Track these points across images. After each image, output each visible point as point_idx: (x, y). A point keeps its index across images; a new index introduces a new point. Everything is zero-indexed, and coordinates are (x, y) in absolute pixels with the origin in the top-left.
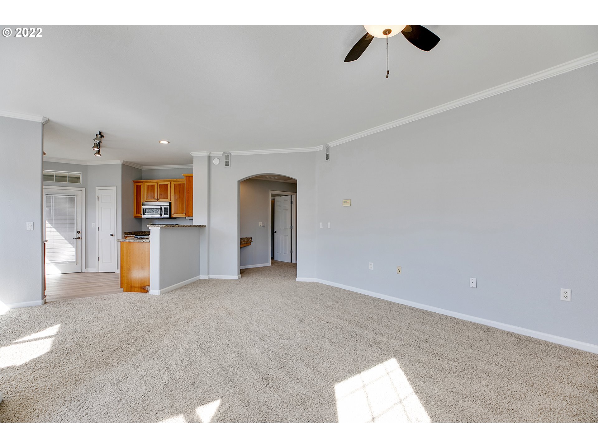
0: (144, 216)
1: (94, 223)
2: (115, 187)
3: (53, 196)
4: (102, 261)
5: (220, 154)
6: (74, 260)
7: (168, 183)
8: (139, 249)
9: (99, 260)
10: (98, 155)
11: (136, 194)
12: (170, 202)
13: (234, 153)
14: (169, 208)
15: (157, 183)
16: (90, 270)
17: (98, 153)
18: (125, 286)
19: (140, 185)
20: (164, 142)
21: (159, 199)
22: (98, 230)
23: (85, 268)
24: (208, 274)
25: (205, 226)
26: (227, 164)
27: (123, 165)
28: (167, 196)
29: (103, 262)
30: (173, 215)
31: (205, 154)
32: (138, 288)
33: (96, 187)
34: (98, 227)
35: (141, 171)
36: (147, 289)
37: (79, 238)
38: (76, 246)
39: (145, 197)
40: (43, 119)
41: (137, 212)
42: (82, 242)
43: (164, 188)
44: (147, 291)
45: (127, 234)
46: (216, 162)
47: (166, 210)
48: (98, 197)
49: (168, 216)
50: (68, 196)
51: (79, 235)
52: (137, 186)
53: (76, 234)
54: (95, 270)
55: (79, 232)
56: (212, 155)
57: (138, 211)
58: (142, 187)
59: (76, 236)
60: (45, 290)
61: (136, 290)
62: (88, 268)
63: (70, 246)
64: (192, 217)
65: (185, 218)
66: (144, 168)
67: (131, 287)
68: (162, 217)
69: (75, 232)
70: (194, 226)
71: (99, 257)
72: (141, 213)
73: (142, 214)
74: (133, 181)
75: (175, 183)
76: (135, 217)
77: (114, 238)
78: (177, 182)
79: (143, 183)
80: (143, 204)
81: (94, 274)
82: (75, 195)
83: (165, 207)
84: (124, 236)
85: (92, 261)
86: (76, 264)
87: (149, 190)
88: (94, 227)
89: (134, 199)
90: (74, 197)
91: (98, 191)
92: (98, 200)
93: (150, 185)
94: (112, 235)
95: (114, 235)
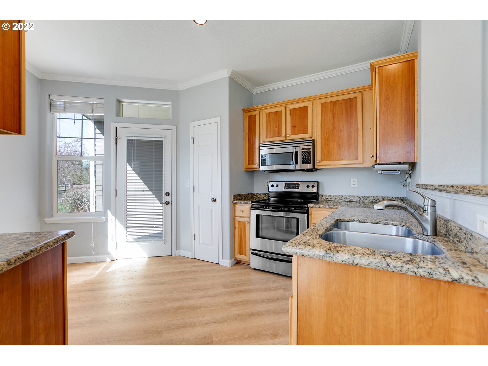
0: (261, 168)
1: (188, 181)
3: (136, 138)
7: (308, 104)
9: (194, 240)
11: (248, 132)
12: (313, 138)
14: (311, 150)
15: (286, 107)
16: (182, 253)
19: (255, 115)
21: (290, 136)
22: (194, 191)
23: (176, 250)
28: (306, 127)
29: (200, 243)
30: (318, 164)
34: (194, 187)
35: (252, 95)
37: (168, 203)
38: (165, 213)
39: (263, 135)
41: (249, 161)
42: (171, 208)
43: (300, 116)
45: (236, 198)
47: (305, 156)
48: (193, 138)
49: (309, 166)
50: (153, 139)
51: (168, 199)
52: (250, 117)
53: (165, 196)
54: (189, 254)
55: (168, 194)
57: (251, 160)
58: (257, 117)
59: (165, 200)
62: (179, 250)
66: (257, 90)
68: (298, 167)
69: (163, 194)
71: (194, 235)
72: (257, 162)
73: (259, 165)
74: (243, 109)
75: (323, 101)
76: (246, 170)
77: (218, 204)
78: (326, 99)
79: (259, 112)
80: (260, 146)
81: (189, 262)
82: (164, 137)
83: (302, 149)
84: (233, 201)
85: (185, 239)
86: (165, 244)
87: (270, 121)
88: (188, 186)
89: (244, 140)
90: (162, 141)
91: (193, 127)
92: (194, 143)
93: (272, 112)
94: (215, 200)
95: (217, 199)
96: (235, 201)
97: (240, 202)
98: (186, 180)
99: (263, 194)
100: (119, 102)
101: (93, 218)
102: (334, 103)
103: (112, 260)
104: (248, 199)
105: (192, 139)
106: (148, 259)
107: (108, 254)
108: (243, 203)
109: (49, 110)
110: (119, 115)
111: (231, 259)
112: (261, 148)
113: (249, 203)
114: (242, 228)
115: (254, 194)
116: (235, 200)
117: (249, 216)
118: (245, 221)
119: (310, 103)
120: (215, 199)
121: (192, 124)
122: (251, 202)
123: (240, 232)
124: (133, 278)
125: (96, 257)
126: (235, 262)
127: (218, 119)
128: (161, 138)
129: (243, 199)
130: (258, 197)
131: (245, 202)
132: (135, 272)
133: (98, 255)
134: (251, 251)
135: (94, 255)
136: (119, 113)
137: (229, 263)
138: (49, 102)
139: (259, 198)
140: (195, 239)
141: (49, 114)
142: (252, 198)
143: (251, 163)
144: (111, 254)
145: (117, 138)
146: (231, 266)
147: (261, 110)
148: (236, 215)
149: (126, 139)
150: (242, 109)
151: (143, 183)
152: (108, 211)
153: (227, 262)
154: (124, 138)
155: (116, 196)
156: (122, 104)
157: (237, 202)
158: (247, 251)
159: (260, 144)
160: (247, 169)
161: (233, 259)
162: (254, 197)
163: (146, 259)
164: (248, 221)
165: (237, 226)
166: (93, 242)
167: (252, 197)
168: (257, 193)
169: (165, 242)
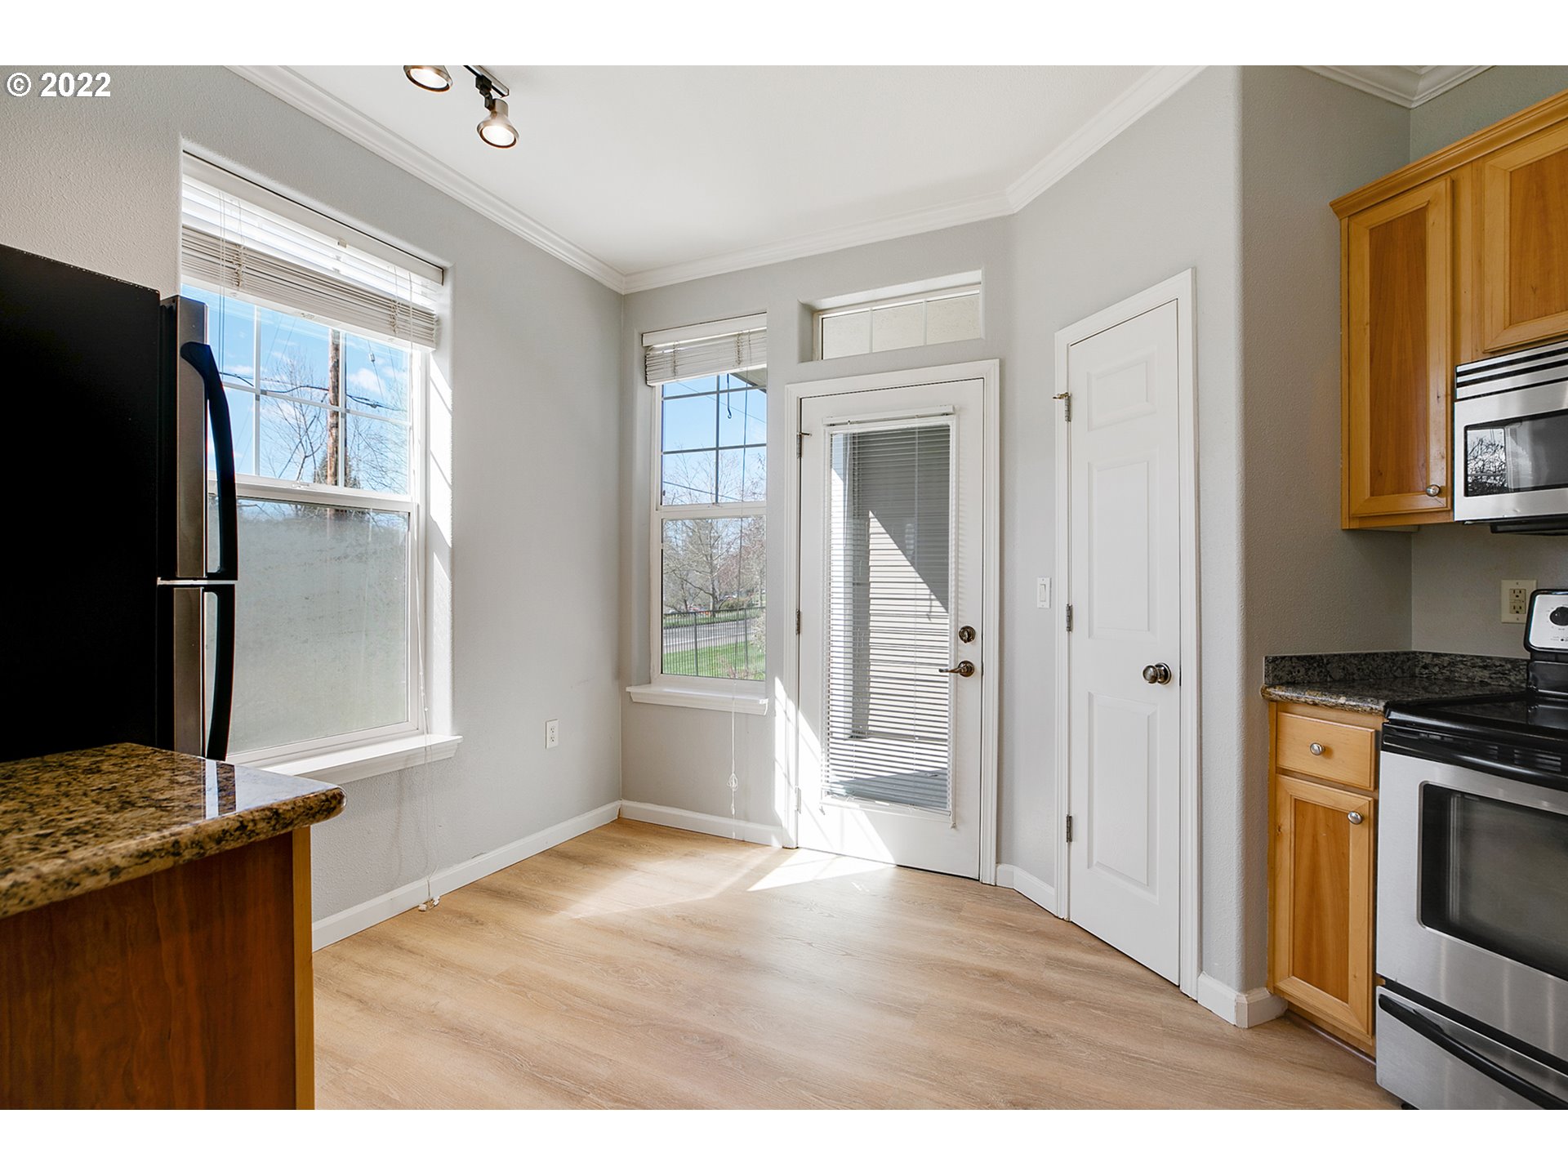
0: (1466, 509)
1: (1047, 581)
2: (1188, 273)
4: (1089, 856)
9: (1070, 839)
11: (1366, 319)
16: (1021, 880)
19: (1422, 211)
22: (1070, 628)
23: (998, 864)
29: (1094, 863)
33: (1057, 334)
34: (1070, 609)
37: (967, 670)
39: (1480, 314)
41: (1377, 474)
42: (981, 692)
45: (1284, 674)
48: (1067, 397)
50: (917, 424)
51: (969, 652)
53: (957, 644)
54: (1046, 894)
55: (967, 634)
57: (1392, 470)
58: (1437, 220)
59: (955, 657)
62: (1010, 863)
69: (951, 633)
71: (1069, 818)
72: (1438, 478)
73: (1447, 491)
74: (1331, 206)
76: (1355, 525)
77: (1179, 697)
79: (1453, 182)
80: (1460, 380)
81: (1039, 934)
82: (951, 411)
84: (1263, 691)
86: (954, 827)
88: (1047, 605)
89: (1345, 367)
90: (944, 431)
91: (1068, 348)
92: (1069, 417)
94: (1160, 675)
95: (1175, 672)
96: (1279, 692)
97: (1308, 696)
98: (1040, 581)
99: (1480, 663)
100: (812, 312)
101: (733, 699)
103: (783, 847)
104: (1371, 686)
105: (1063, 402)
106: (896, 870)
107: (775, 822)
108: (1331, 707)
109: (639, 378)
110: (812, 357)
111: (1248, 985)
112: (1461, 392)
113: (1371, 712)
114: (1322, 841)
115: (1413, 656)
116: (1282, 684)
117: (1366, 782)
118: (1343, 807)
120: (1165, 670)
121: (1066, 333)
122: (1385, 707)
123: (1305, 862)
124: (810, 944)
125: (742, 824)
126: (1277, 1010)
127: (1181, 284)
128: (943, 414)
129: (1334, 681)
130: (1440, 676)
131: (1342, 700)
132: (830, 916)
133: (747, 819)
134: (1381, 990)
135: (737, 817)
136: (810, 350)
137: (1238, 1006)
138: (643, 355)
139: (1448, 679)
140: (1074, 837)
141: (641, 391)
142: (1396, 677)
143: (1391, 485)
144: (781, 826)
145: (800, 436)
146: (1249, 1028)
147: (1469, 167)
148: (1288, 763)
149: (827, 434)
150: (1328, 204)
151: (928, 592)
152: (777, 681)
153: (1223, 996)
154: (823, 431)
155: (799, 631)
156: (821, 317)
157: (1287, 694)
158: (1350, 977)
159: (1459, 369)
160: (1362, 518)
161: (1263, 994)
162: (1413, 676)
163: (890, 871)
164: (1366, 812)
165: (1287, 821)
166: (733, 774)
167: (1398, 673)
168: (1436, 655)
169: (955, 819)
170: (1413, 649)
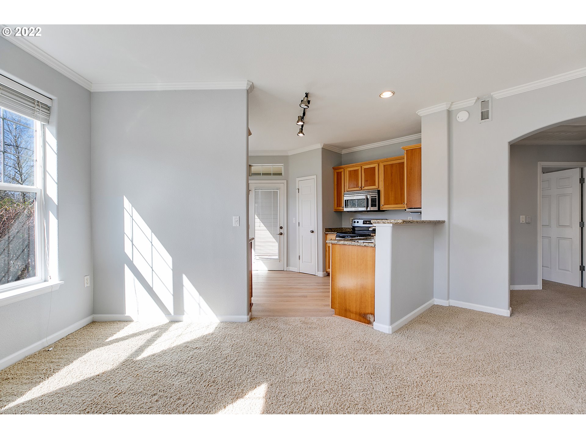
0: (345, 210)
1: (295, 218)
2: (316, 176)
3: (261, 190)
4: (302, 261)
5: (471, 102)
6: (278, 258)
7: (375, 165)
8: (357, 256)
9: (299, 259)
10: (301, 135)
11: (336, 185)
12: (379, 189)
13: (498, 95)
14: (377, 198)
15: (361, 167)
16: (291, 269)
17: (301, 131)
18: (337, 307)
19: (341, 172)
20: (387, 95)
21: (363, 187)
22: (299, 226)
23: (287, 267)
24: (448, 299)
25: (443, 222)
26: (484, 116)
27: (323, 149)
28: (375, 181)
30: (382, 207)
31: (443, 107)
32: (356, 313)
33: (297, 179)
34: (299, 223)
35: (339, 155)
36: (369, 319)
37: (281, 234)
38: (279, 241)
39: (346, 186)
40: (247, 84)
41: (337, 204)
42: (284, 238)
43: (370, 174)
44: (369, 323)
45: (328, 230)
46: (462, 117)
47: (373, 201)
48: (298, 189)
49: (376, 208)
50: (272, 190)
51: (282, 231)
52: (338, 173)
53: (279, 229)
54: (295, 269)
55: (281, 228)
56: (454, 108)
57: (339, 204)
58: (343, 173)
59: (279, 232)
60: (252, 297)
61: (353, 315)
62: (289, 266)
63: (274, 240)
64: (421, 208)
65: (405, 210)
66: (344, 152)
67: (346, 310)
68: (369, 209)
69: (278, 228)
70: (424, 222)
71: (299, 256)
72: (342, 206)
73: (343, 207)
75: (385, 163)
76: (335, 211)
77: (315, 234)
78: (387, 162)
79: (344, 170)
80: (344, 194)
81: (295, 274)
83: (371, 197)
84: (325, 233)
85: (293, 259)
86: (279, 262)
87: (351, 176)
88: (295, 222)
89: (334, 190)
90: (278, 191)
91: (298, 182)
92: (299, 193)
93: (352, 170)
94: (313, 232)
95: (314, 231)
97: (329, 233)
98: (294, 218)
99: (349, 228)
102: (392, 165)
106: (268, 271)
108: (332, 234)
111: (323, 272)
112: (345, 196)
113: (335, 234)
115: (342, 228)
119: (377, 164)
121: (298, 179)
122: (338, 233)
126: (327, 274)
128: (277, 189)
129: (333, 231)
130: (345, 231)
137: (322, 274)
143: (338, 206)
146: (323, 276)
147: (345, 168)
148: (327, 242)
150: (332, 167)
153: (320, 274)
154: (254, 190)
156: (251, 167)
157: (327, 233)
160: (336, 210)
161: (325, 272)
162: (342, 231)
165: (327, 249)
167: (340, 230)
168: (345, 228)
169: (279, 260)
170: (343, 227)
